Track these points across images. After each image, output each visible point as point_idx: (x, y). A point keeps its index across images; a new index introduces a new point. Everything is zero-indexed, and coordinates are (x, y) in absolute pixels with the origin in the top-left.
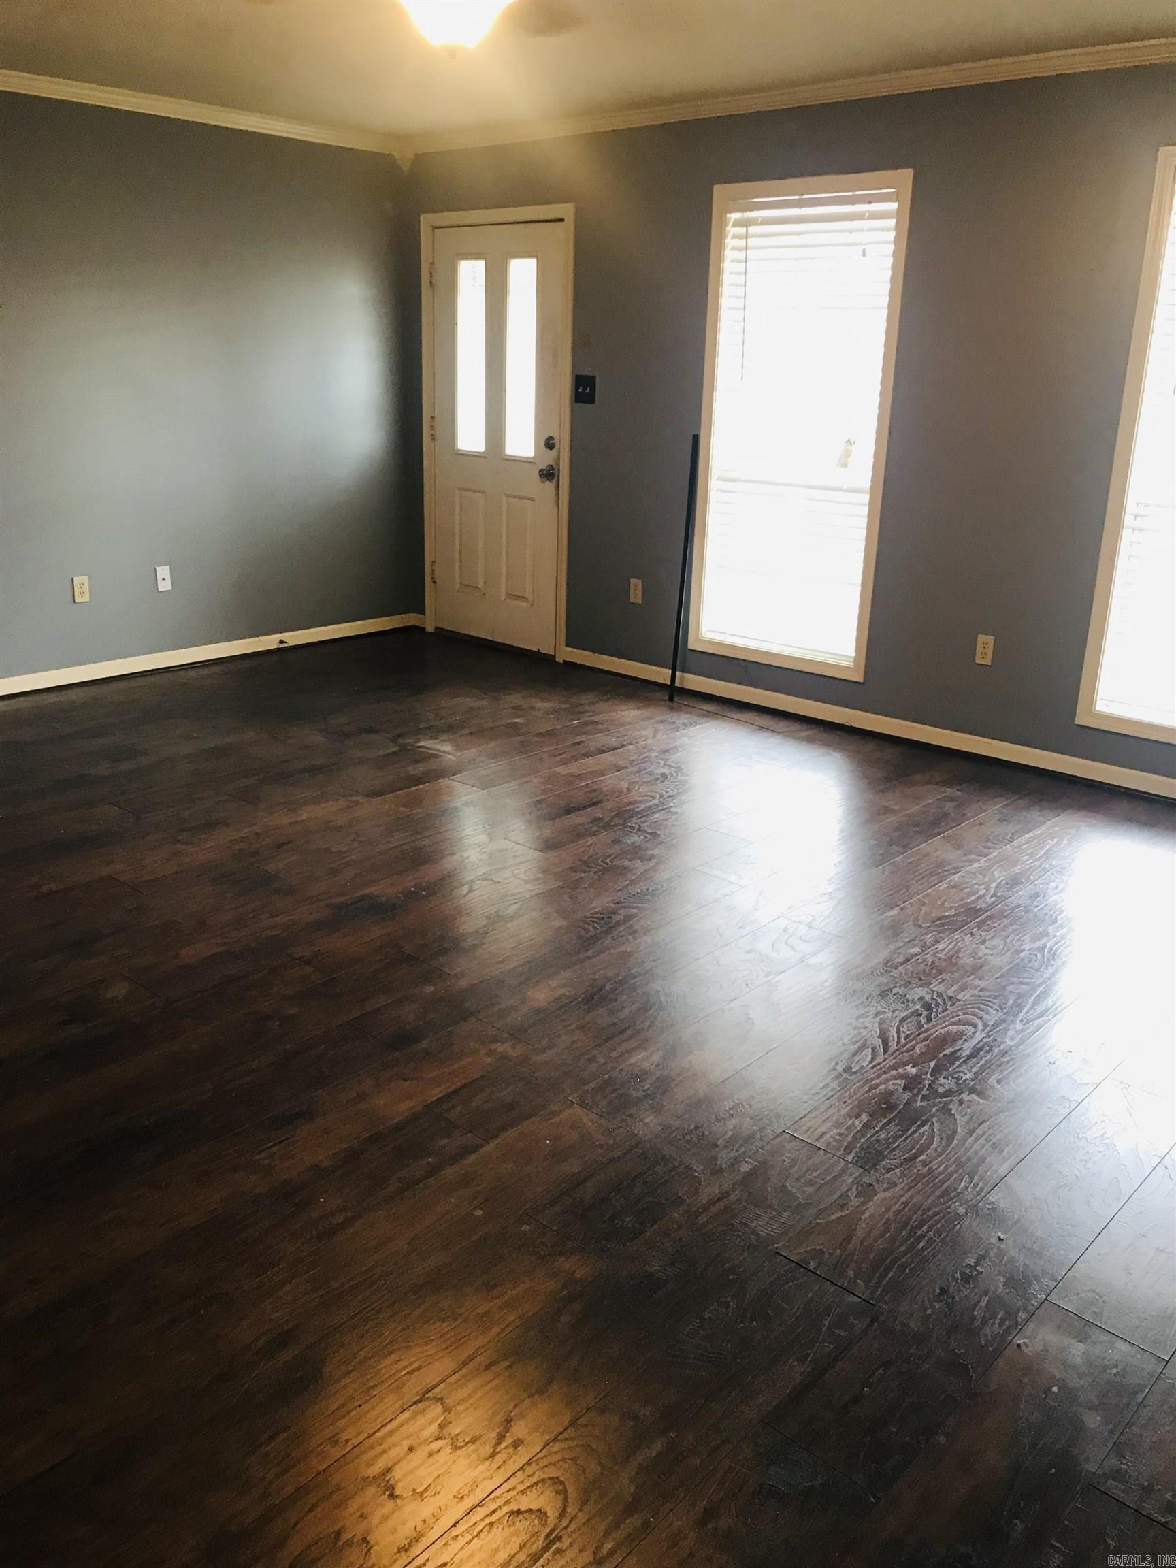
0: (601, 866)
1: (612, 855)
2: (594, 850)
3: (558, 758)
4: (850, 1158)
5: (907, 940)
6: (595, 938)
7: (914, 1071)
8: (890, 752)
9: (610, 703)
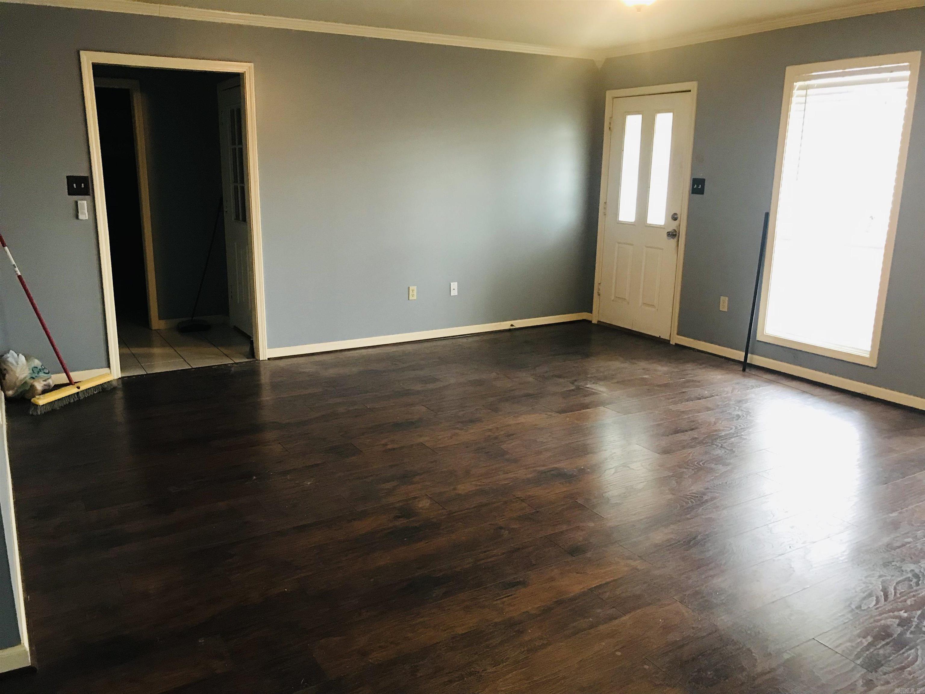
0: (697, 466)
1: (704, 460)
2: (692, 456)
3: (671, 400)
4: (858, 662)
5: (903, 533)
6: (692, 508)
7: (906, 615)
8: (894, 414)
9: (704, 370)
